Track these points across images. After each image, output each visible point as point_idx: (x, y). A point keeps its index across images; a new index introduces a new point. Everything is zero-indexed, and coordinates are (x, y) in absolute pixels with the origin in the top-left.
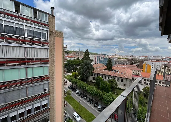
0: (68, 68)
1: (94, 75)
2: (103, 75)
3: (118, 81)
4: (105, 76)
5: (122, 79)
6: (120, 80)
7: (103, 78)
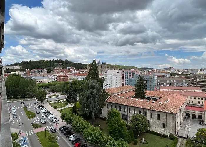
0: (70, 95)
1: (110, 107)
2: (125, 106)
3: (152, 117)
4: (129, 108)
5: (159, 113)
6: (155, 115)
7: (125, 111)
